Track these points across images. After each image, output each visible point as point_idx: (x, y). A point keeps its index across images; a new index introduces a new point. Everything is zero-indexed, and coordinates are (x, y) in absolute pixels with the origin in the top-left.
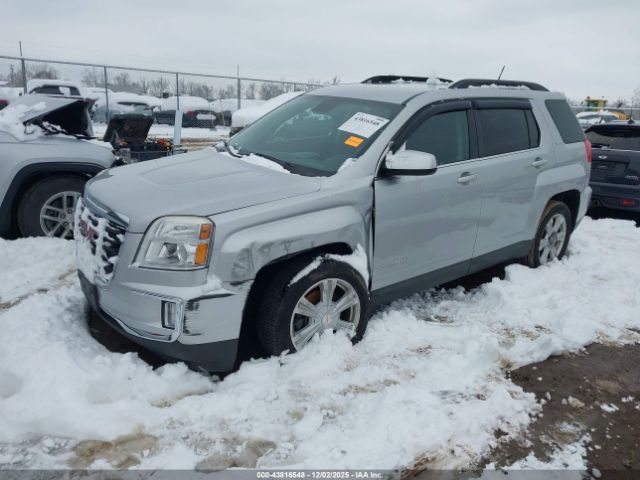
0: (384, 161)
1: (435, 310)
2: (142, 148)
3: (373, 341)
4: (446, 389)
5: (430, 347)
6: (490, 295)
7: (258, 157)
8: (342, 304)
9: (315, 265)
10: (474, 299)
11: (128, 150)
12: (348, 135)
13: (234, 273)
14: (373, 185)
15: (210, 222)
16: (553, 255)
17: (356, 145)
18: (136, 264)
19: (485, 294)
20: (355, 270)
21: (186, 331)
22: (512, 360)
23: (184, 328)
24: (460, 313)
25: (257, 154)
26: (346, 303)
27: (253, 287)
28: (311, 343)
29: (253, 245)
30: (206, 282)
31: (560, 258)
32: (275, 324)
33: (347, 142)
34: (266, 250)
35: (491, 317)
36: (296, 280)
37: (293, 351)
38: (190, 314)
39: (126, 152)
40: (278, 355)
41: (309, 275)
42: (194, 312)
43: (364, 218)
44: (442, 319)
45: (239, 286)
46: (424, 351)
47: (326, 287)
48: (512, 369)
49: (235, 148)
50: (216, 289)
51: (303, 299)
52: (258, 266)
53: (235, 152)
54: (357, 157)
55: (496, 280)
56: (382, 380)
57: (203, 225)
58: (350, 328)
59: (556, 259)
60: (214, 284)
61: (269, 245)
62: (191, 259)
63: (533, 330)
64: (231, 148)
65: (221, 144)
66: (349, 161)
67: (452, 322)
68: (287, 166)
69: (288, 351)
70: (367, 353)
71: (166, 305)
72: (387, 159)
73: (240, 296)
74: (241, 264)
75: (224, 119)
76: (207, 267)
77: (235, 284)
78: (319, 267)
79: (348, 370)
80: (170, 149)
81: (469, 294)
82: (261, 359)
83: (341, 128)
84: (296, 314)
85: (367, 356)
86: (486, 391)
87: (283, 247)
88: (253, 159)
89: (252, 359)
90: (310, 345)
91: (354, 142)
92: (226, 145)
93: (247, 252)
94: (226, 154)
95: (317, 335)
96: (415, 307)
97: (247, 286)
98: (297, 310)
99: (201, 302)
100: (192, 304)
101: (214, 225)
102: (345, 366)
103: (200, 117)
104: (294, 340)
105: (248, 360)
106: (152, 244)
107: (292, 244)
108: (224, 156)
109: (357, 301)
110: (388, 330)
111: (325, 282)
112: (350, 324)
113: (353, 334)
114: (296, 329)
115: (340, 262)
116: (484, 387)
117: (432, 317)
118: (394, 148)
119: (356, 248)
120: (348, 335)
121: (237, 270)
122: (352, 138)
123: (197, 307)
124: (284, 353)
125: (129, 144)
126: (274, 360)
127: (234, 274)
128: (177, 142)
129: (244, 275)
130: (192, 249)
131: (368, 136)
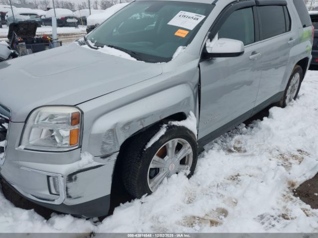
0: (205, 47)
1: (232, 142)
2: (33, 42)
3: (201, 174)
4: (261, 213)
5: (238, 175)
6: (263, 129)
7: (110, 48)
8: (181, 155)
9: (162, 132)
10: (253, 132)
11: (24, 43)
12: (177, 28)
13: (102, 148)
14: (199, 66)
15: (78, 111)
16: (292, 98)
17: (184, 36)
18: (22, 147)
19: (260, 129)
20: (189, 130)
21: (69, 197)
22: (294, 181)
23: (67, 194)
24: (249, 144)
25: (109, 46)
26: (183, 154)
27: (119, 157)
28: (161, 184)
29: (116, 125)
30: (80, 159)
31: (295, 99)
32: (137, 179)
33: (177, 34)
34: (127, 128)
35: (269, 146)
36: (149, 145)
37: (150, 193)
38: (70, 185)
39: (22, 45)
40: (140, 198)
41: (159, 140)
42: (74, 182)
43: (193, 91)
44: (239, 150)
45: (108, 158)
46: (235, 178)
47: (170, 146)
48: (296, 187)
49: (92, 42)
50: (89, 163)
51: (155, 158)
52: (121, 140)
53: (92, 45)
54: (186, 45)
55: (265, 118)
56: (215, 209)
57: (72, 114)
58: (187, 169)
59: (293, 100)
60: (87, 159)
61: (129, 124)
62: (66, 141)
63: (297, 153)
64: (90, 42)
65: (82, 39)
66: (180, 49)
67: (245, 151)
68: (133, 54)
69: (147, 194)
70: (199, 185)
71: (51, 179)
72: (207, 45)
73: (109, 165)
74: (108, 141)
75: (83, 21)
76: (80, 147)
77: (104, 157)
78: (166, 133)
79: (190, 203)
80: (51, 41)
81: (249, 128)
82: (127, 203)
83: (169, 23)
84: (151, 169)
85: (200, 188)
86: (287, 210)
87: (139, 123)
88: (106, 50)
89: (121, 204)
90: (161, 187)
91: (182, 34)
92: (85, 40)
93: (112, 131)
94: (86, 46)
95: (166, 179)
96: (219, 142)
97: (114, 157)
98: (151, 166)
99: (78, 175)
100: (71, 177)
101: (82, 113)
102: (187, 199)
103: (69, 20)
104: (150, 186)
105: (118, 205)
106: (33, 130)
107: (146, 120)
108: (85, 48)
109: (190, 151)
110: (209, 165)
111: (170, 142)
112: (186, 167)
113: (188, 172)
114: (151, 178)
115: (180, 127)
116: (285, 207)
117: (233, 149)
118: (211, 37)
119: (189, 114)
120: (185, 174)
121: (105, 146)
122: (179, 30)
123: (76, 179)
124: (144, 196)
125: (24, 40)
126: (137, 202)
127: (103, 150)
128: (55, 37)
129: (111, 149)
130: (66, 133)
131: (191, 28)
